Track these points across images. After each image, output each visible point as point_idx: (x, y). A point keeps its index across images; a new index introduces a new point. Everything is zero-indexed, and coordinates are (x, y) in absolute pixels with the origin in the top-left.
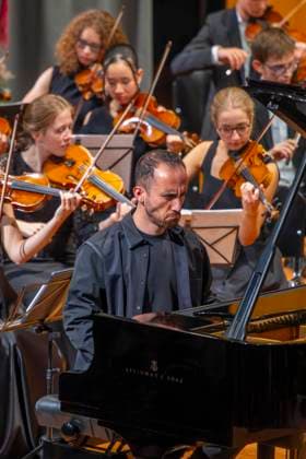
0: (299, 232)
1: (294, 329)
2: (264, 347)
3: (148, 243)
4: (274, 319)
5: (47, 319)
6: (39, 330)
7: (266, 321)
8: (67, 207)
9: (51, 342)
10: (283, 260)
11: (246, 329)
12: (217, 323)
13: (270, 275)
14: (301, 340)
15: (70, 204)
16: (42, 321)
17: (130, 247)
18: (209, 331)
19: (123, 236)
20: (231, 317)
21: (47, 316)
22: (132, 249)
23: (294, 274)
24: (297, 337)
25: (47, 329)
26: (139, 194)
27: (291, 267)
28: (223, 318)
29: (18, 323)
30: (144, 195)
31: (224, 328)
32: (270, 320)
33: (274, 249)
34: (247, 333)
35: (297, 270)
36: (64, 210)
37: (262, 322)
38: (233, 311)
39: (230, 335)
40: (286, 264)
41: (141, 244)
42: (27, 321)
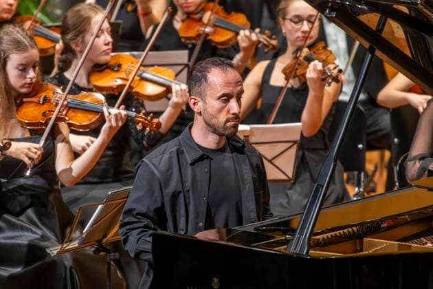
0: (360, 146)
1: (358, 241)
2: (328, 261)
3: (208, 157)
4: (337, 233)
5: (105, 240)
6: (97, 251)
7: (329, 235)
8: (113, 123)
9: (109, 264)
10: (345, 175)
11: (309, 243)
12: (279, 238)
13: (332, 187)
14: (365, 253)
15: (117, 120)
16: (100, 241)
17: (189, 162)
18: (271, 246)
19: (183, 152)
20: (293, 231)
21: (105, 236)
22: (193, 164)
23: (357, 189)
24: (361, 250)
25: (105, 250)
26: (194, 104)
27: (353, 184)
28: (285, 232)
29: (75, 244)
30: (200, 104)
31: (287, 242)
32: (333, 234)
33: (335, 161)
34: (310, 247)
35: (359, 185)
36: (111, 127)
37: (325, 236)
38: (294, 224)
39: (292, 249)
40: (348, 180)
41: (201, 158)
42: (84, 243)
